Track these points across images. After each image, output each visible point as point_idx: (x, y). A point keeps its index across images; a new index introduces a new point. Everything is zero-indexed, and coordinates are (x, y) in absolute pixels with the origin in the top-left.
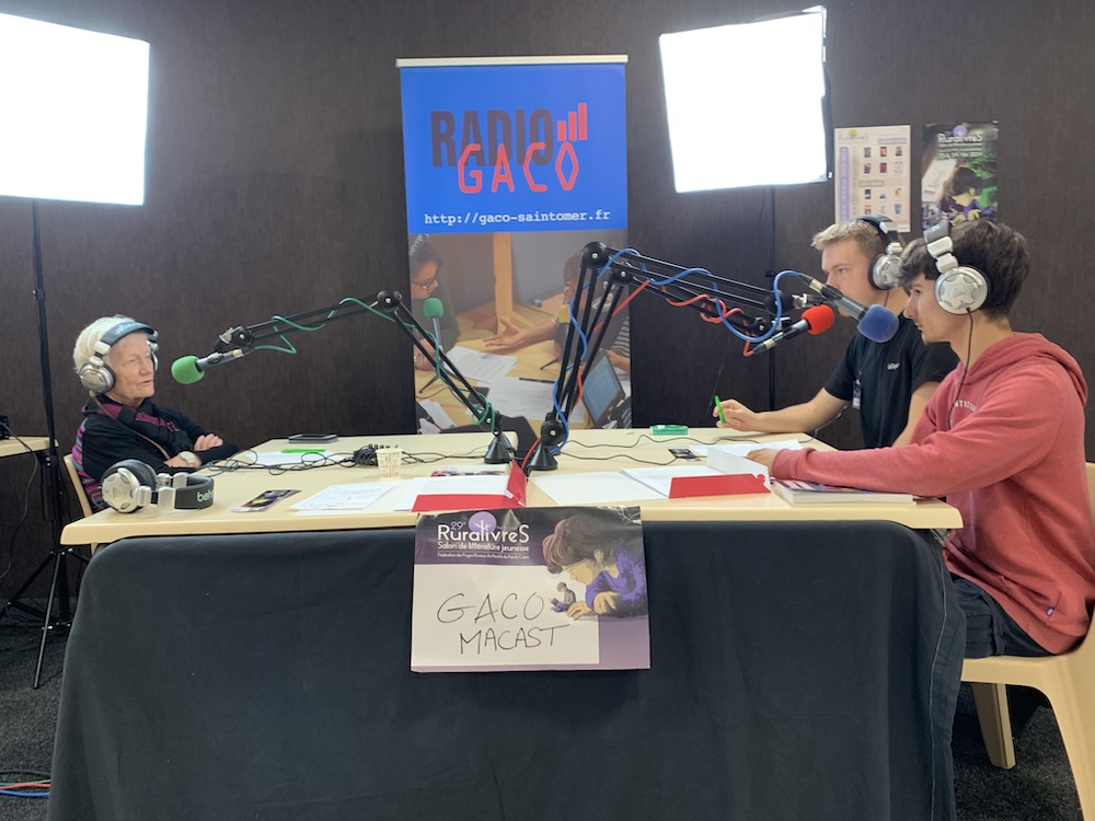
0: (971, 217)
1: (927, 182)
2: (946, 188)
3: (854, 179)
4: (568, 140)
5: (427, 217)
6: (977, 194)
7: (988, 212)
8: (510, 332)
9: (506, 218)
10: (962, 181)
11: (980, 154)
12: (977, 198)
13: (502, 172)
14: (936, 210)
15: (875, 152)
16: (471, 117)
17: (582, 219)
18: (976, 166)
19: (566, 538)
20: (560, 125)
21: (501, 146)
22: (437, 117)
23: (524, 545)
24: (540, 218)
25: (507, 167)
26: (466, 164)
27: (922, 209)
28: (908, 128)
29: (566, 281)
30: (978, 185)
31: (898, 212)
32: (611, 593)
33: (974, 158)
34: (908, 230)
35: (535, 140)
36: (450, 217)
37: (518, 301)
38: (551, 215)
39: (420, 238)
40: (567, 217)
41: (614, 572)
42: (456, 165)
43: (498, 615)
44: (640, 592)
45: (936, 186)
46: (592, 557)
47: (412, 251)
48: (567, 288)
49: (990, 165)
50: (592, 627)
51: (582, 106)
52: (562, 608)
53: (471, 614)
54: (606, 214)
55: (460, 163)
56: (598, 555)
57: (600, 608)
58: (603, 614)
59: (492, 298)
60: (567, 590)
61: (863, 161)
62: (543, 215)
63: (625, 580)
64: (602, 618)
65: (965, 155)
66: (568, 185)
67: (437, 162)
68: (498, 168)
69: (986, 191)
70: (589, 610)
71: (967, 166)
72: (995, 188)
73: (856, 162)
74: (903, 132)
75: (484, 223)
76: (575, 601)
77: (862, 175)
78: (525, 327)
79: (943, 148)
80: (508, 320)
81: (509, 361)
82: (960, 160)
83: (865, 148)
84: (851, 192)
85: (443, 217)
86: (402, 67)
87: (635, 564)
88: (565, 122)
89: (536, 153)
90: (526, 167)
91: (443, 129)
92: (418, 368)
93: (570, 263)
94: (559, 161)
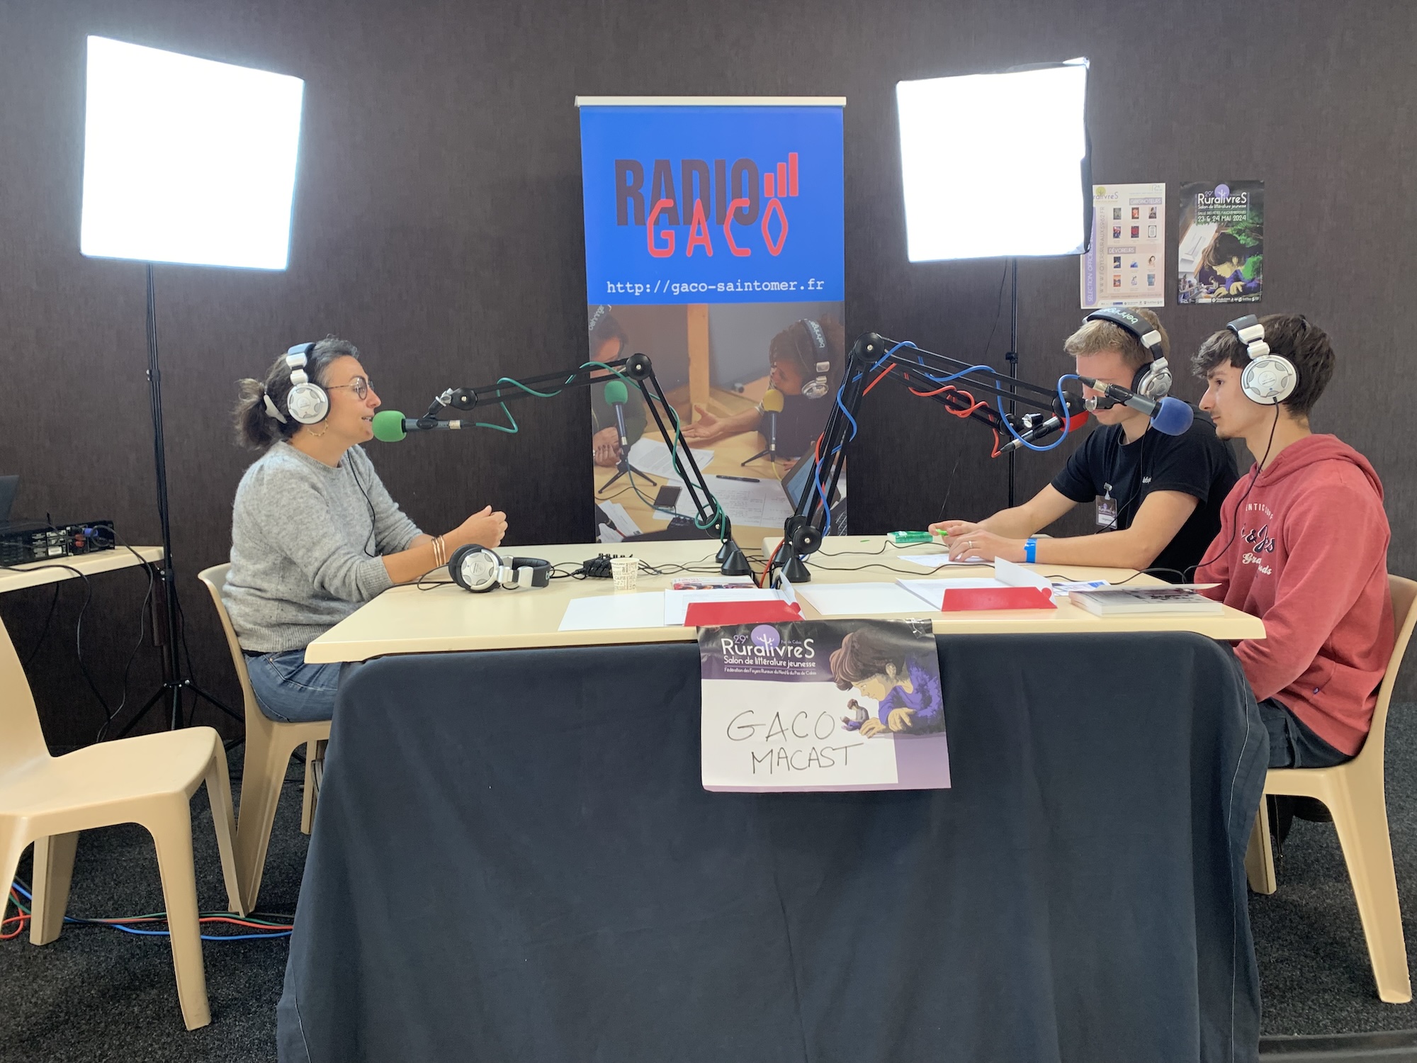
0: (1233, 292)
1: (1184, 249)
2: (1206, 255)
3: (1102, 244)
4: (776, 196)
5: (610, 285)
6: (1240, 263)
7: (1253, 285)
8: (707, 421)
9: (703, 287)
10: (1224, 248)
11: (1244, 218)
12: (1241, 268)
13: (699, 233)
14: (1194, 281)
15: (1126, 214)
16: (663, 167)
17: (792, 289)
18: (1240, 232)
19: (855, 653)
20: (767, 177)
21: (698, 203)
22: (622, 167)
23: (811, 661)
24: (743, 287)
25: (704, 225)
26: (657, 222)
27: (1179, 281)
28: (1163, 186)
29: (772, 359)
30: (1243, 253)
31: (1151, 283)
32: (906, 710)
33: (1238, 222)
34: (1163, 305)
35: (738, 195)
36: (637, 286)
37: (717, 385)
38: (756, 284)
39: (601, 309)
40: (774, 286)
41: (908, 687)
42: (645, 224)
43: (789, 733)
44: (936, 708)
45: (1193, 252)
46: (883, 672)
47: (592, 324)
48: (773, 370)
49: (1258, 230)
50: (887, 746)
51: (794, 156)
52: (856, 726)
53: (761, 732)
54: (819, 283)
55: (650, 221)
56: (891, 670)
57: (895, 726)
58: (899, 732)
59: (686, 382)
60: (858, 707)
61: (1112, 224)
62: (746, 284)
63: (920, 696)
64: (897, 735)
65: (1228, 219)
66: (775, 250)
67: (622, 220)
68: (693, 229)
69: (1251, 260)
70: (883, 727)
71: (1229, 231)
72: (1260, 257)
73: (1104, 225)
74: (1158, 190)
75: (677, 293)
76: (867, 718)
77: (1111, 241)
78: (723, 416)
79: (1202, 211)
80: (703, 407)
81: (704, 456)
82: (1222, 224)
83: (1114, 209)
84: (1098, 260)
85: (628, 285)
86: (581, 106)
87: (931, 679)
88: (773, 174)
89: (739, 210)
90: (726, 228)
91: (630, 182)
92: (597, 464)
93: (778, 341)
94: (765, 220)
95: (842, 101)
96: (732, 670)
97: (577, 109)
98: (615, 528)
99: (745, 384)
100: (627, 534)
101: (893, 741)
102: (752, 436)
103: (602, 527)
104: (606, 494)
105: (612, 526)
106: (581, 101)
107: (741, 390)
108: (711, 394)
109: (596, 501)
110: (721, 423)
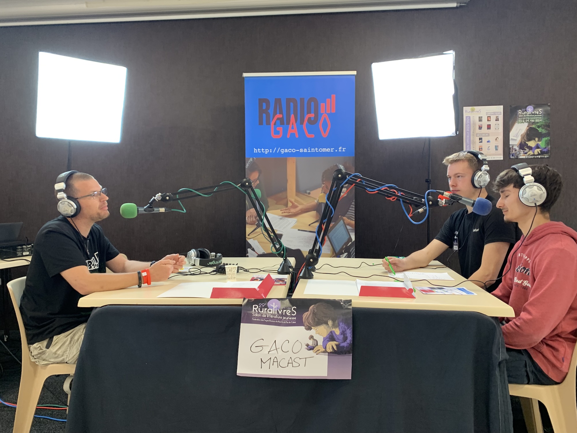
0: (536, 153)
1: (513, 134)
2: (523, 137)
3: (473, 132)
4: (326, 113)
5: (255, 150)
6: (539, 141)
7: (545, 150)
8: (294, 206)
9: (294, 150)
10: (531, 134)
11: (541, 120)
12: (540, 143)
13: (293, 128)
14: (517, 149)
15: (485, 119)
16: (278, 101)
17: (332, 151)
18: (539, 127)
19: (314, 314)
20: (322, 105)
21: (292, 116)
22: (261, 101)
23: (294, 317)
24: (311, 150)
25: (295, 124)
26: (275, 124)
27: (510, 148)
28: (502, 106)
29: (323, 181)
30: (540, 136)
31: (496, 149)
32: (335, 342)
33: (538, 123)
34: (502, 159)
35: (309, 112)
36: (266, 150)
37: (299, 191)
38: (316, 149)
39: (251, 159)
40: (324, 150)
41: (337, 332)
42: (270, 125)
43: (279, 350)
44: (349, 342)
45: (517, 136)
46: (326, 323)
47: (247, 166)
48: (323, 185)
49: (547, 126)
50: (325, 358)
51: (334, 96)
52: (311, 348)
53: (266, 350)
54: (344, 149)
55: (272, 123)
56: (330, 323)
57: (329, 350)
58: (331, 353)
59: (286, 189)
60: (314, 339)
61: (478, 123)
62: (312, 149)
63: (342, 336)
64: (330, 354)
65: (533, 121)
66: (325, 135)
67: (261, 123)
68: (290, 126)
69: (544, 139)
70: (324, 350)
71: (534, 126)
72: (549, 138)
73: (474, 124)
74: (500, 109)
75: (283, 152)
76: (317, 345)
77: (478, 131)
78: (302, 204)
79: (521, 117)
80: (293, 200)
81: (293, 221)
83: (479, 117)
84: (472, 139)
85: (263, 150)
86: (245, 77)
87: (348, 328)
88: (324, 103)
89: (309, 119)
90: (304, 126)
91: (264, 107)
92: (248, 224)
93: (325, 173)
94: (321, 123)
95: (354, 73)
96: (255, 320)
97: (244, 78)
98: (254, 251)
99: (310, 191)
100: (259, 253)
101: (327, 356)
102: (314, 213)
103: (249, 250)
104: (251, 236)
105: (253, 250)
106: (245, 75)
107: (309, 193)
108: (296, 195)
109: (247, 239)
110: (300, 207)
